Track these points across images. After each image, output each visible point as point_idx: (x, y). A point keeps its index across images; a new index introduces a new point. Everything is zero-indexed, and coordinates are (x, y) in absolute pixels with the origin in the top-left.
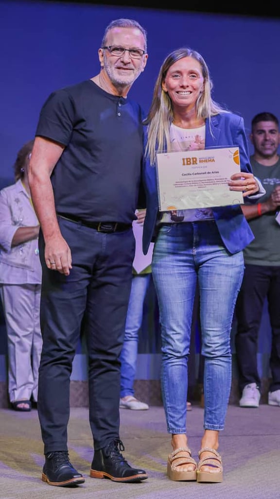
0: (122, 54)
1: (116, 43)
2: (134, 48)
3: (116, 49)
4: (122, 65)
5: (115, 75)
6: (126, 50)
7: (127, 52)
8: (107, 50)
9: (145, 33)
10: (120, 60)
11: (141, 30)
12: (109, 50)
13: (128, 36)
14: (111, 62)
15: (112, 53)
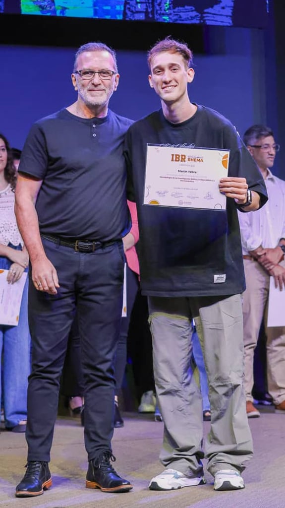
0: (92, 76)
1: (86, 67)
2: (103, 70)
3: (86, 73)
4: (93, 87)
5: (88, 97)
6: (95, 72)
7: (97, 75)
8: (78, 74)
9: (113, 54)
10: (91, 83)
11: (109, 51)
12: (80, 75)
13: (97, 59)
14: (83, 86)
15: (84, 77)
